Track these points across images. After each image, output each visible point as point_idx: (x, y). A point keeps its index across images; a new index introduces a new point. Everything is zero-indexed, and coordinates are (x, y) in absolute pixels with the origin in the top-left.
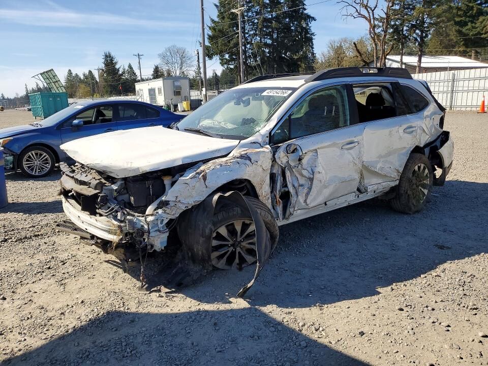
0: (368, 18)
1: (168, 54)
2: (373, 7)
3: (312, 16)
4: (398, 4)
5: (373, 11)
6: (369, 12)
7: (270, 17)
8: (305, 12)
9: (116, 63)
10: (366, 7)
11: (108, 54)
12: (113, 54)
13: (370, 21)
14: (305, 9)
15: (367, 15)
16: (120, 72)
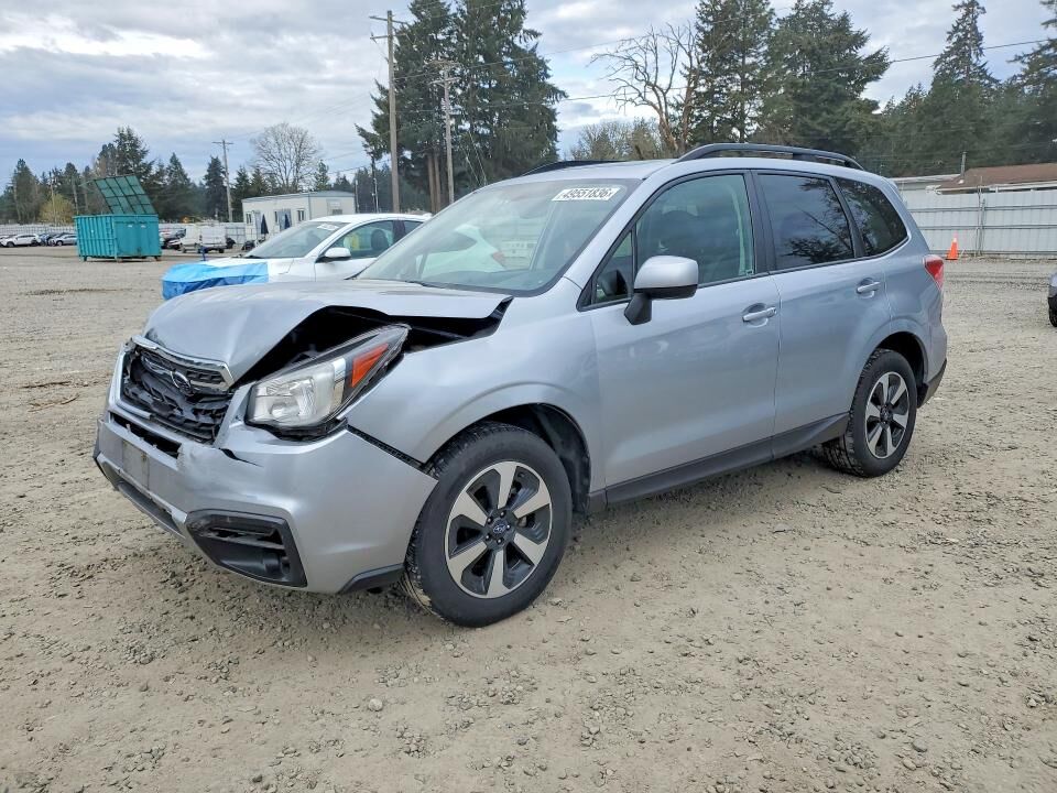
0: (658, 106)
1: (272, 140)
2: (664, 86)
3: (561, 89)
4: (704, 85)
5: (664, 94)
6: (657, 95)
7: (487, 86)
8: (549, 81)
9: (144, 153)
10: (654, 87)
11: (125, 133)
12: (137, 133)
13: (660, 111)
14: (548, 76)
15: (655, 101)
16: (153, 172)
